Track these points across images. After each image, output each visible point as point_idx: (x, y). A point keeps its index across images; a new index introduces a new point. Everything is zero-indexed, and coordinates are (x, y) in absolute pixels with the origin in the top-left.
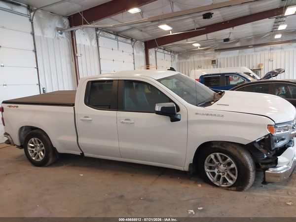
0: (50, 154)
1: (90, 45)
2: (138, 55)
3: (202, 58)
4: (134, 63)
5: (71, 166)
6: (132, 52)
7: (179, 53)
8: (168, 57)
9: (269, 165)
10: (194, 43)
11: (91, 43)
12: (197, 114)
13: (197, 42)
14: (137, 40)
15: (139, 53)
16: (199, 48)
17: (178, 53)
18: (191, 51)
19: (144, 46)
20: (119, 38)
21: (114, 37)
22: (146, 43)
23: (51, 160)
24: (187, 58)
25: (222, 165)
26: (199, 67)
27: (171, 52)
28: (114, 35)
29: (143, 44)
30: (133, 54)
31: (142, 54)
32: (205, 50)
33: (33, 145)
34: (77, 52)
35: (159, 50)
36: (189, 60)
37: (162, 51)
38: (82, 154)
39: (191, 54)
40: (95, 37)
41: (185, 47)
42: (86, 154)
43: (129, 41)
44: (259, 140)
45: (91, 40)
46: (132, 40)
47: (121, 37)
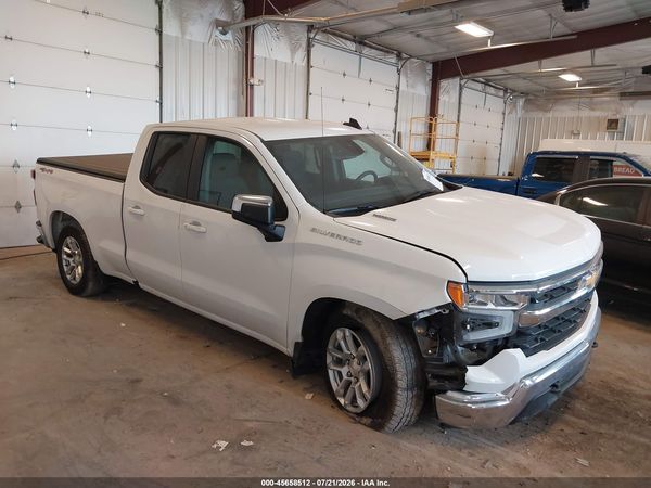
0: (90, 273)
1: (290, 61)
2: (412, 91)
3: (585, 113)
4: (396, 110)
5: (127, 305)
6: (395, 83)
7: (527, 94)
8: (495, 102)
9: (447, 384)
10: (564, 72)
11: (292, 57)
12: (313, 230)
13: (572, 71)
14: (411, 57)
15: (413, 87)
16: (577, 87)
17: (524, 94)
18: (558, 93)
19: (430, 72)
20: (366, 51)
21: (352, 46)
22: (436, 65)
23: (91, 285)
24: (546, 110)
25: (356, 360)
26: (572, 133)
27: (505, 91)
28: (354, 41)
29: (430, 67)
30: (398, 88)
31: (423, 91)
32: (595, 92)
33: (69, 251)
34: (252, 75)
35: (471, 84)
36: (550, 115)
37: (479, 86)
38: (136, 282)
39: (556, 99)
40: (304, 44)
41: (544, 81)
42: (141, 285)
43: (393, 59)
44: (427, 314)
45: (293, 51)
46: (399, 56)
47: (371, 47)
